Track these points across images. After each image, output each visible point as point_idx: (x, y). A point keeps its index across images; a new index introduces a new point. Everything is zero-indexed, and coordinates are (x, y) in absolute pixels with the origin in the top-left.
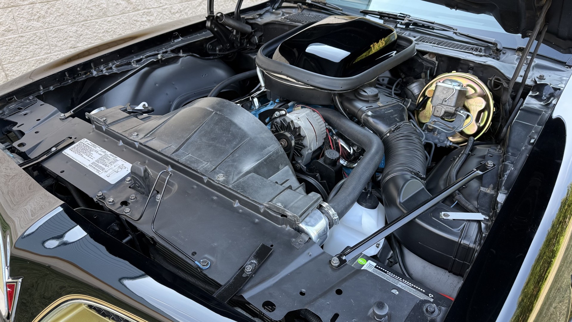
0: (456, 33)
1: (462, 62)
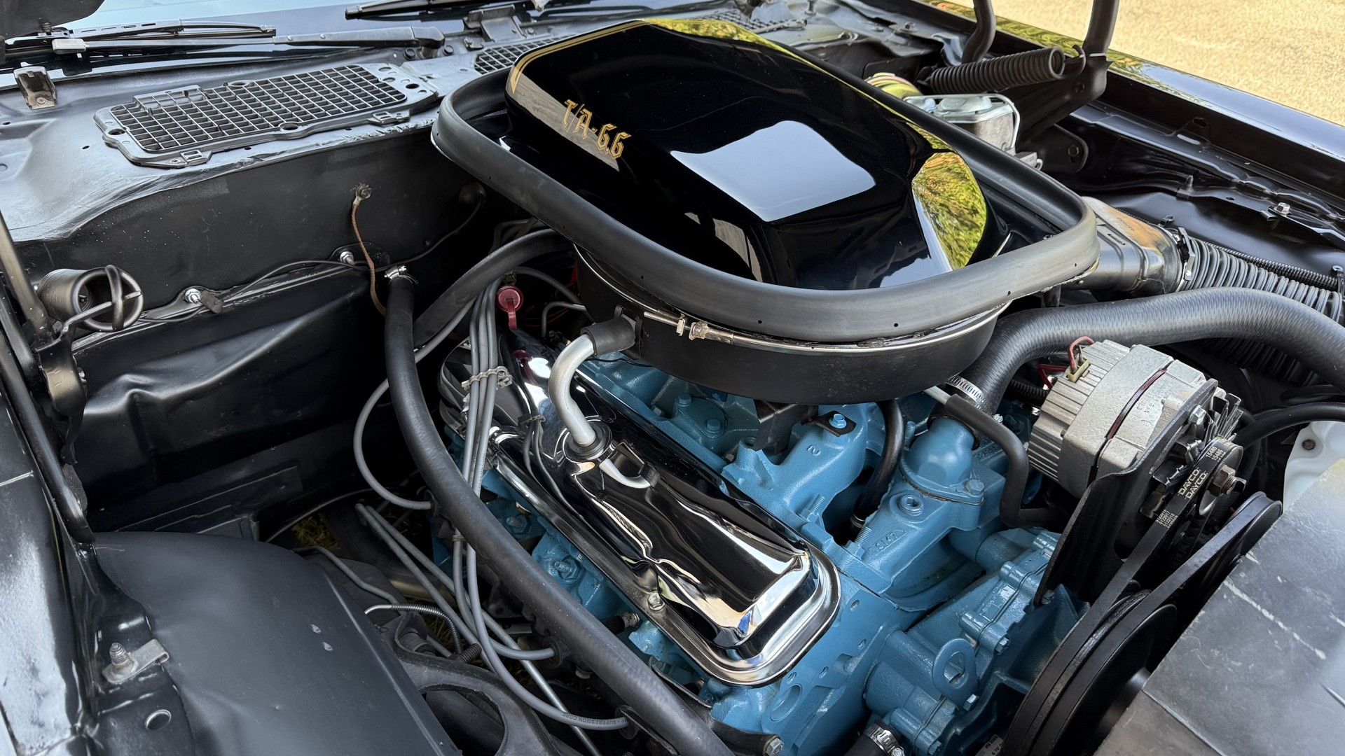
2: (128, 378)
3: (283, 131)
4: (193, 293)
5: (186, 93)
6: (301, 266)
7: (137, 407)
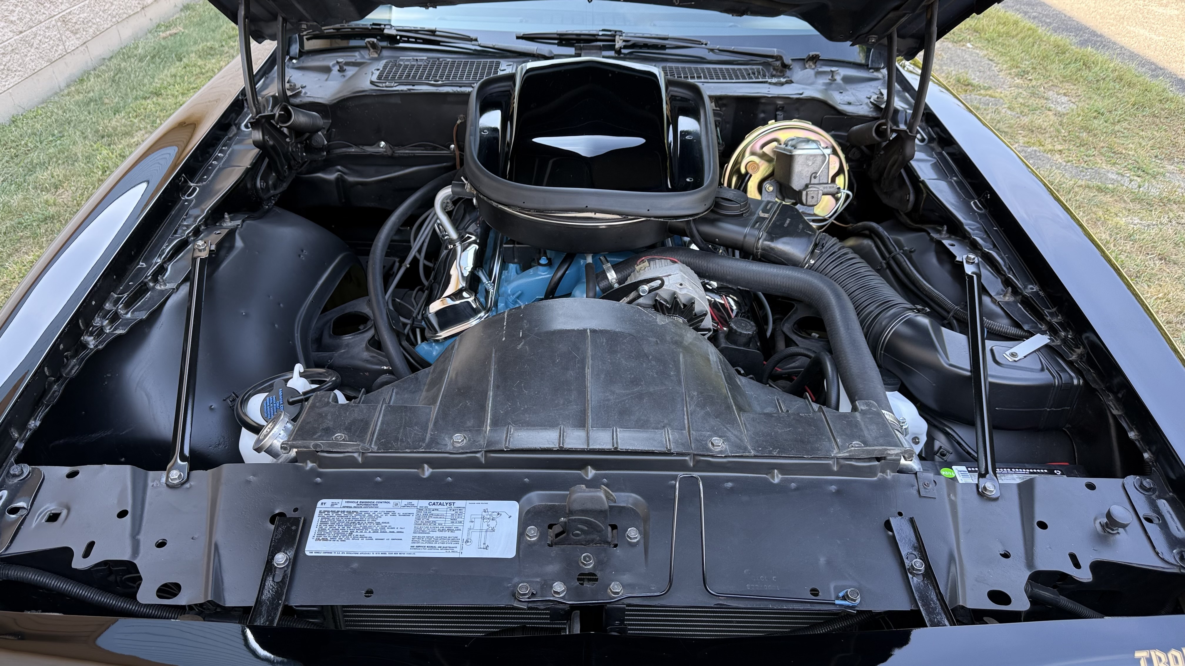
0: (712, 50)
1: (763, 101)
2: (339, 167)
3: (432, 82)
4: (383, 144)
5: (417, 60)
6: (431, 146)
7: (340, 181)
